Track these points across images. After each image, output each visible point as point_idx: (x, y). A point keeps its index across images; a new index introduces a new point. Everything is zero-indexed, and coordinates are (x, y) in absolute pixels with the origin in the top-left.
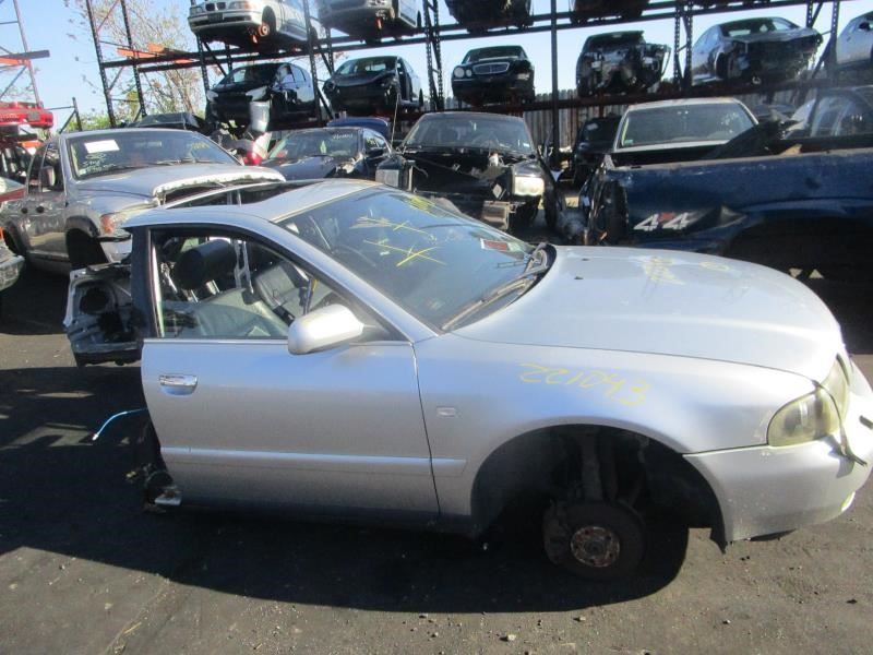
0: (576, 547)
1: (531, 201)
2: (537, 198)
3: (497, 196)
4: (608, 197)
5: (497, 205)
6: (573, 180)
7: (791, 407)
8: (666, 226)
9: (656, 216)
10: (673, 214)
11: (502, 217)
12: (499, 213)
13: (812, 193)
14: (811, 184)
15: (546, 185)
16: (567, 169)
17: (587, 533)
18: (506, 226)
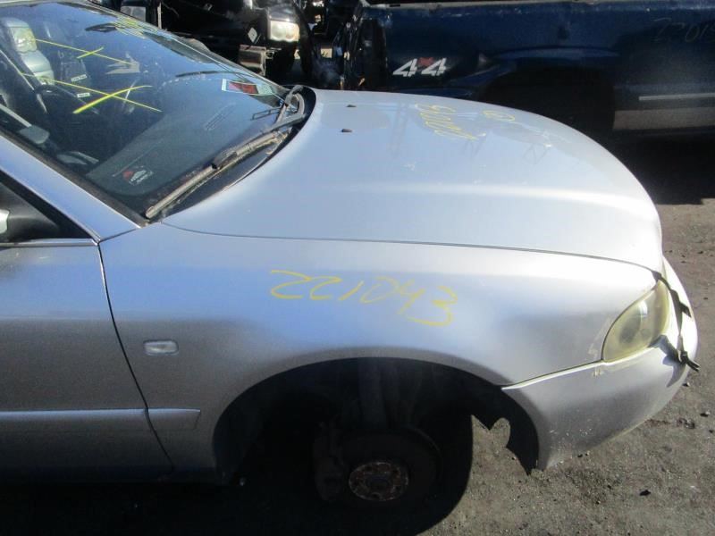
0: (356, 484)
1: (287, 48)
2: (293, 46)
3: (253, 40)
4: (366, 39)
5: (253, 50)
6: (325, 34)
7: (631, 310)
8: (425, 72)
9: (415, 61)
10: (430, 60)
11: (259, 62)
12: (256, 59)
13: (563, 43)
14: (562, 34)
15: (301, 32)
16: (319, 23)
17: (368, 469)
18: (264, 72)
